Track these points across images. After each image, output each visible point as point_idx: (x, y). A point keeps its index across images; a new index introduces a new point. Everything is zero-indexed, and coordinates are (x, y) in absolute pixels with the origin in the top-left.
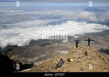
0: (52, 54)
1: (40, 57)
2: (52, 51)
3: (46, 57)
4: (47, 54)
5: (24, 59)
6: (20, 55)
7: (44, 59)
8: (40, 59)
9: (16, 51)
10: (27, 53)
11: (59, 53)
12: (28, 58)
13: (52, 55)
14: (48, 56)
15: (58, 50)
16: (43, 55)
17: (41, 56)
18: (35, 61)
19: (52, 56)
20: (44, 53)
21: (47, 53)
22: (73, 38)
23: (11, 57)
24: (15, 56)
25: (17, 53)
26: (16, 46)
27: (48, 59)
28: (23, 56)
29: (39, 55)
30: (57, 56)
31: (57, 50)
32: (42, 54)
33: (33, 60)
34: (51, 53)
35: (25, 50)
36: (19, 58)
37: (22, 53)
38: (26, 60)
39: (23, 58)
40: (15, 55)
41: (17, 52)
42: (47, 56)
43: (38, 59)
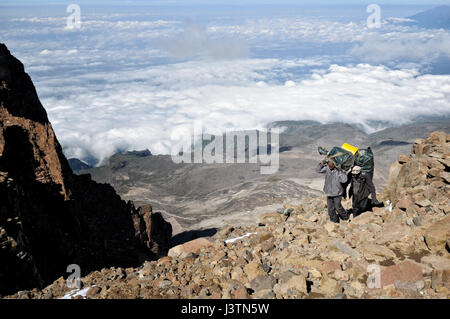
0: (277, 190)
1: (229, 197)
2: (276, 180)
3: (255, 199)
4: (256, 189)
5: (172, 203)
6: (158, 186)
7: (243, 205)
8: (231, 204)
9: (145, 173)
10: (184, 181)
11: (303, 187)
12: (186, 200)
13: (274, 192)
14: (262, 196)
15: (301, 177)
16: (242, 193)
17: (234, 197)
18: (212, 213)
19: (273, 196)
20: (245, 186)
21: (256, 185)
22: (360, 131)
23: (126, 193)
24: (140, 189)
25: (148, 180)
26: (146, 154)
27: (258, 208)
28: (170, 192)
29: (225, 192)
30: (293, 196)
31: (296, 176)
32: (240, 189)
33: (204, 207)
34: (272, 184)
35: (178, 171)
36: (154, 197)
37: (167, 181)
38: (177, 206)
39: (169, 199)
40: (142, 186)
41: (147, 176)
42: (258, 195)
43: (224, 204)
